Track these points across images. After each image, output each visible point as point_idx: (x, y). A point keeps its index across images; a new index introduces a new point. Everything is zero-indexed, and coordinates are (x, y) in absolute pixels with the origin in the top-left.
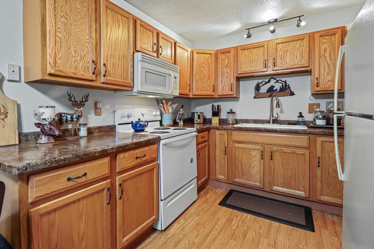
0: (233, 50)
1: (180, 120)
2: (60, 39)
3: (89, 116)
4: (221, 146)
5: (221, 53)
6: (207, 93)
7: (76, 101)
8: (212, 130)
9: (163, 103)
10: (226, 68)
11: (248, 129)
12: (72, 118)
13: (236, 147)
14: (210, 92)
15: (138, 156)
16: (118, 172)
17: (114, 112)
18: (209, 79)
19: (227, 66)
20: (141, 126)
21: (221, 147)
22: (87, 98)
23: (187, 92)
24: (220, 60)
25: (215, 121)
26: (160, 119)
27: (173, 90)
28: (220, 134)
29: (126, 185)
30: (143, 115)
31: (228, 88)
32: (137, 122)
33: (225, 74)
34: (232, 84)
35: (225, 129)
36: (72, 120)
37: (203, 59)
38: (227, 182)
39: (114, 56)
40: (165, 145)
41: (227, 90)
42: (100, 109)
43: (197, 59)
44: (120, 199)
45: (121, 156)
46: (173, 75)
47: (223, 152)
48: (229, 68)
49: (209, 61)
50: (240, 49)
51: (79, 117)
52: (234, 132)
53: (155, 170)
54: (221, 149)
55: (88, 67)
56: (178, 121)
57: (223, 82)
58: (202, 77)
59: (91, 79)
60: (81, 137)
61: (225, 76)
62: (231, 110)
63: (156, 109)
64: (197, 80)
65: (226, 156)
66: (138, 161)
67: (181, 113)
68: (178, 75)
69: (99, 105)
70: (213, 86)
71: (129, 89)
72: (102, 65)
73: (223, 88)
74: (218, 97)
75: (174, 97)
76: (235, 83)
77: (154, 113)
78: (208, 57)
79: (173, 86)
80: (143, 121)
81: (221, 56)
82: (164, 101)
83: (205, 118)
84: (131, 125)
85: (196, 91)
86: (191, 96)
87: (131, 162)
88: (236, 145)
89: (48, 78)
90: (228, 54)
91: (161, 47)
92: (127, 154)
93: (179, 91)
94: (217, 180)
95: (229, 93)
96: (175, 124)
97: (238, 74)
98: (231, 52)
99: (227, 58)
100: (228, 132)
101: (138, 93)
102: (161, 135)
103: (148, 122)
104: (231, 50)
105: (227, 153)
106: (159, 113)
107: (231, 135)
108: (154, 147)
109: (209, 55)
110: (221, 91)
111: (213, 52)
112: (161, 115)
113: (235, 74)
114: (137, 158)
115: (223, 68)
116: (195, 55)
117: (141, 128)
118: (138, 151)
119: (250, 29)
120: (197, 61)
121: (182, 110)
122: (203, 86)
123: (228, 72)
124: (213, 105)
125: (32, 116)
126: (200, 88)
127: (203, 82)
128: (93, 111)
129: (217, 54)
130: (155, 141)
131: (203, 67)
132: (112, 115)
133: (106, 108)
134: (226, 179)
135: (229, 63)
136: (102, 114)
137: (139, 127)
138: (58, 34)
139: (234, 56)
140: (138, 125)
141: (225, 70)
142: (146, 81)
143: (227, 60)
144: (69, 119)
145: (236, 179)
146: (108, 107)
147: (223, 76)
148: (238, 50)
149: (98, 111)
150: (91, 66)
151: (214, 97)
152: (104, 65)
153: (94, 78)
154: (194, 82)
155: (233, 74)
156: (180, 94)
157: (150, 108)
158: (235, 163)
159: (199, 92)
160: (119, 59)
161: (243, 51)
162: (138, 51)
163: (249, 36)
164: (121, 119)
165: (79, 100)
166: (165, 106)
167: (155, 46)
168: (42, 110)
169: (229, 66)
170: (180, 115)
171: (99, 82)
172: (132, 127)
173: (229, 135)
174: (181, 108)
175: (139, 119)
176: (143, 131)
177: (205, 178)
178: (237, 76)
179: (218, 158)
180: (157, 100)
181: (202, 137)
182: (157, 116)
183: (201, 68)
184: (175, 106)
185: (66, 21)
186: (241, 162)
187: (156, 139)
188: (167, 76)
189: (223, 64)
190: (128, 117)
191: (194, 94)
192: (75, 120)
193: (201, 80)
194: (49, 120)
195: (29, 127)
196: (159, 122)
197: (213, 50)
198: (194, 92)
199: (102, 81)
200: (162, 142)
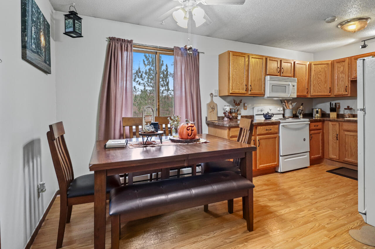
0: (348, 60)
1: (300, 114)
2: (234, 78)
3: (241, 110)
4: (334, 133)
5: (337, 63)
6: (324, 94)
7: (236, 103)
8: (326, 121)
9: (285, 102)
10: (341, 74)
11: (355, 121)
12: (235, 111)
13: (346, 135)
14: (327, 93)
15: (267, 129)
16: (258, 135)
17: (253, 108)
18: (326, 83)
19: (342, 72)
20: (269, 116)
21: (334, 135)
22: (241, 101)
23: (305, 94)
24: (336, 68)
25: (333, 115)
26: (283, 113)
27: (291, 94)
28: (332, 125)
29: (261, 141)
30: (270, 110)
31: (343, 89)
32: (267, 114)
33: (341, 78)
34: (346, 86)
35: (337, 121)
36: (235, 112)
37: (320, 68)
38: (338, 161)
39: (255, 81)
40: (283, 126)
41: (343, 91)
42: (246, 106)
43: (315, 69)
44: (259, 146)
45: (259, 128)
46: (291, 85)
47: (335, 138)
48: (344, 74)
49: (326, 69)
50: (353, 59)
51: (238, 110)
52: (344, 123)
53: (277, 138)
54: (334, 136)
55: (244, 88)
56: (298, 114)
57: (339, 85)
58: (319, 82)
59: (245, 93)
60: (239, 120)
61: (341, 80)
62: (348, 107)
63: (280, 106)
64: (314, 85)
65: (338, 141)
66: (267, 132)
67: (301, 109)
68: (295, 84)
69: (246, 105)
70: (330, 88)
71: (262, 96)
72: (249, 86)
73: (339, 90)
74: (334, 96)
75: (293, 98)
76: (350, 86)
77: (279, 109)
78: (325, 66)
79: (291, 91)
80: (270, 114)
81: (336, 65)
82: (286, 101)
83: (323, 113)
84: (263, 116)
85: (313, 93)
86: (309, 97)
87: (264, 131)
88: (346, 133)
89: (230, 95)
90: (344, 63)
91: (283, 68)
92: (262, 127)
93: (297, 94)
94: (330, 159)
95: (344, 93)
96: (295, 116)
97: (352, 78)
98: (346, 61)
99: (342, 66)
100: (339, 123)
101: (267, 98)
102: (280, 121)
103: (273, 114)
104: (346, 60)
105: (338, 139)
106: (282, 109)
107: (342, 126)
108: (277, 126)
109: (326, 65)
110: (337, 92)
111: (330, 62)
112: (284, 110)
113: (349, 78)
114: (267, 130)
115: (339, 74)
116: (313, 66)
117: (269, 117)
118: (267, 127)
119: (365, 41)
120: (314, 70)
121: (302, 107)
122: (320, 89)
123: (343, 77)
124: (331, 103)
125: (222, 110)
126: (317, 90)
127: (320, 86)
128: (243, 108)
129: (333, 64)
130: (277, 123)
131: (320, 74)
132: (252, 110)
133: (249, 106)
134: (338, 158)
135: (344, 70)
136: (247, 109)
137: (268, 116)
138: (233, 77)
139: (349, 64)
140: (267, 116)
141: (341, 75)
142: (272, 91)
143: (342, 68)
144: (234, 111)
145: (346, 159)
146: (250, 105)
147: (339, 80)
148: (352, 60)
149: (245, 107)
150: (245, 87)
151: (331, 96)
152: (250, 86)
153: (246, 93)
154: (312, 86)
155: (347, 78)
156: (297, 96)
157: (275, 106)
158: (345, 146)
159: (316, 94)
160: (257, 81)
161: (356, 60)
162: (268, 75)
163: (364, 46)
164: (257, 112)
165: (238, 102)
166: (286, 104)
167: (279, 69)
168: (226, 107)
169: (344, 72)
170: (300, 110)
171: (248, 94)
172: (264, 116)
173: (340, 126)
174: (301, 105)
175: (268, 112)
176: (270, 119)
177: (318, 156)
178: (351, 80)
179: (331, 143)
180: (281, 100)
181: (315, 126)
182: (281, 111)
183: (319, 76)
184: (294, 104)
185: (236, 70)
186: (350, 146)
187: (277, 122)
188: (287, 86)
189: (338, 71)
190: (261, 111)
191: (311, 95)
192: (236, 112)
193: (318, 85)
194: (228, 111)
195: (221, 114)
196: (282, 115)
197: (330, 61)
198: (311, 94)
199: (249, 94)
200: (281, 124)
